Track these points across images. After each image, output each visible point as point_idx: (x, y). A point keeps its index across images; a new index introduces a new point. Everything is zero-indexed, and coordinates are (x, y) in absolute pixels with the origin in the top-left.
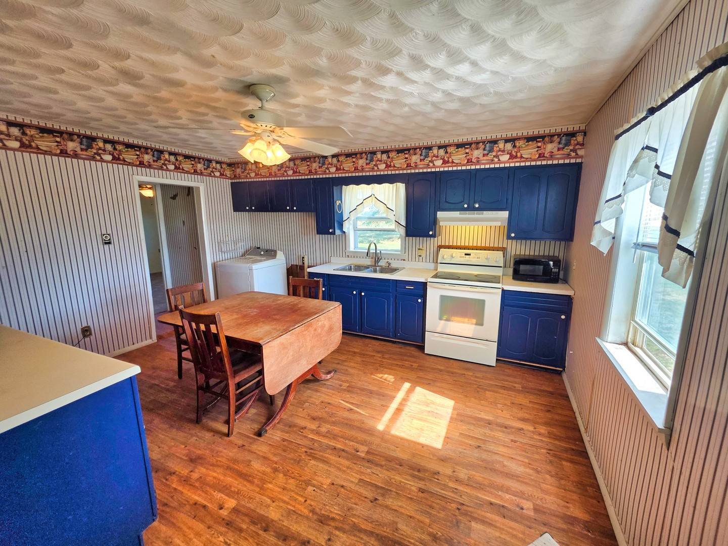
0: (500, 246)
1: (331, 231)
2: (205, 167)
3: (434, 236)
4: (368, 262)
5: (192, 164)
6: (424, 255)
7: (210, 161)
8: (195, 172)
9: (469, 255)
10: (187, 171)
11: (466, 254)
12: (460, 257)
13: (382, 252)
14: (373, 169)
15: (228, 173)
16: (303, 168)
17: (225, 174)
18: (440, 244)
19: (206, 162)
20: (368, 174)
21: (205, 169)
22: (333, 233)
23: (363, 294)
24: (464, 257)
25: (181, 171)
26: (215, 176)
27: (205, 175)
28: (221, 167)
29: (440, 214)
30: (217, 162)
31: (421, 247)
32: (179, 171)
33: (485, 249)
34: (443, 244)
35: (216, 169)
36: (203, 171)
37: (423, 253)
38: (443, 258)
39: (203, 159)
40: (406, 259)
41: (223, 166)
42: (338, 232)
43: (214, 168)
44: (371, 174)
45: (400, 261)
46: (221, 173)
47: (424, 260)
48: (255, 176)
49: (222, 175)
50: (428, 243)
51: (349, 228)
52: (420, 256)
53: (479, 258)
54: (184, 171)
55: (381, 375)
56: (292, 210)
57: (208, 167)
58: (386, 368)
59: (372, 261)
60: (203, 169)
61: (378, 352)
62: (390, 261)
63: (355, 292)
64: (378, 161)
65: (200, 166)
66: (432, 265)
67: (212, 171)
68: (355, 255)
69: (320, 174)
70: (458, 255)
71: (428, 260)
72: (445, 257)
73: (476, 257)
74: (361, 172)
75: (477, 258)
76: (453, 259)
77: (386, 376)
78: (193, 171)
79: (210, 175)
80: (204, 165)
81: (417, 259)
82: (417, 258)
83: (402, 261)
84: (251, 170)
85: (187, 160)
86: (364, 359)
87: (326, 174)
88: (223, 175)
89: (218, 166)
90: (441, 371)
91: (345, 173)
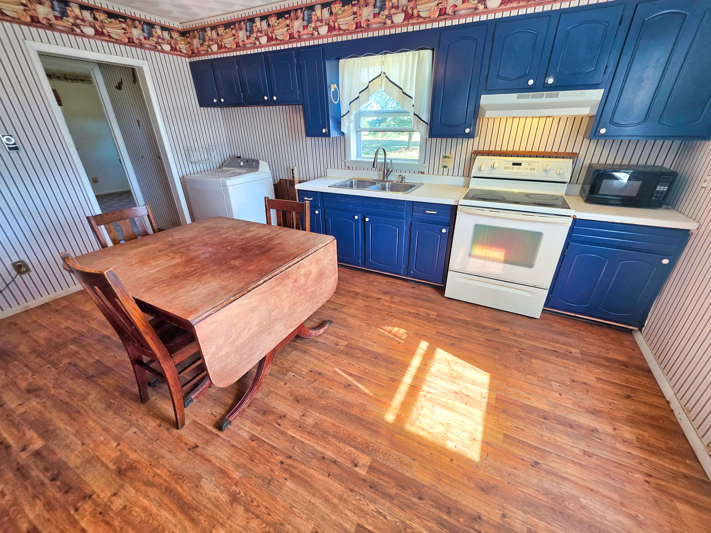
0: (569, 150)
1: (324, 131)
2: (146, 35)
3: (471, 136)
4: (374, 175)
5: (123, 29)
6: (450, 166)
7: (151, 25)
8: (131, 42)
9: (520, 164)
10: (117, 40)
11: (514, 164)
12: (505, 168)
13: (393, 161)
14: (385, 23)
15: (183, 46)
16: (281, 32)
17: (178, 49)
18: (475, 149)
19: (145, 26)
20: (376, 34)
21: (145, 38)
22: (328, 135)
23: (367, 219)
24: (510, 168)
25: (107, 39)
26: (163, 51)
27: (147, 49)
28: (171, 37)
29: (486, 100)
30: (164, 28)
31: (448, 154)
32: (102, 38)
33: (543, 155)
34: (481, 149)
35: (163, 39)
36: (143, 41)
37: (450, 163)
38: (480, 169)
39: (140, 21)
40: (426, 172)
41: (173, 36)
42: (334, 133)
43: (159, 37)
44: (381, 33)
45: (416, 175)
46: (172, 47)
47: (451, 173)
48: (218, 49)
49: (174, 49)
50: (459, 147)
51: (349, 128)
52: (445, 167)
53: (534, 169)
54: (110, 39)
55: (389, 328)
56: (270, 103)
57: (150, 35)
58: (395, 318)
59: (379, 174)
60: (142, 38)
61: (386, 293)
62: (403, 174)
63: (356, 217)
64: (393, 7)
65: (136, 33)
66: (461, 180)
67: (157, 43)
68: (358, 165)
69: (305, 40)
70: (502, 165)
71: (456, 173)
72: (483, 167)
73: (530, 167)
74: (365, 31)
75: (531, 169)
76: (494, 171)
77: (396, 329)
78: (127, 40)
79: (155, 49)
80: (143, 30)
81: (441, 172)
82: (441, 169)
83: (420, 175)
84: (212, 40)
85: (112, 20)
86: (367, 304)
87: (314, 39)
88: (176, 50)
89: (166, 34)
90: (467, 323)
91: (342, 35)
